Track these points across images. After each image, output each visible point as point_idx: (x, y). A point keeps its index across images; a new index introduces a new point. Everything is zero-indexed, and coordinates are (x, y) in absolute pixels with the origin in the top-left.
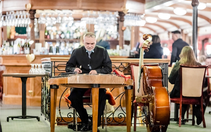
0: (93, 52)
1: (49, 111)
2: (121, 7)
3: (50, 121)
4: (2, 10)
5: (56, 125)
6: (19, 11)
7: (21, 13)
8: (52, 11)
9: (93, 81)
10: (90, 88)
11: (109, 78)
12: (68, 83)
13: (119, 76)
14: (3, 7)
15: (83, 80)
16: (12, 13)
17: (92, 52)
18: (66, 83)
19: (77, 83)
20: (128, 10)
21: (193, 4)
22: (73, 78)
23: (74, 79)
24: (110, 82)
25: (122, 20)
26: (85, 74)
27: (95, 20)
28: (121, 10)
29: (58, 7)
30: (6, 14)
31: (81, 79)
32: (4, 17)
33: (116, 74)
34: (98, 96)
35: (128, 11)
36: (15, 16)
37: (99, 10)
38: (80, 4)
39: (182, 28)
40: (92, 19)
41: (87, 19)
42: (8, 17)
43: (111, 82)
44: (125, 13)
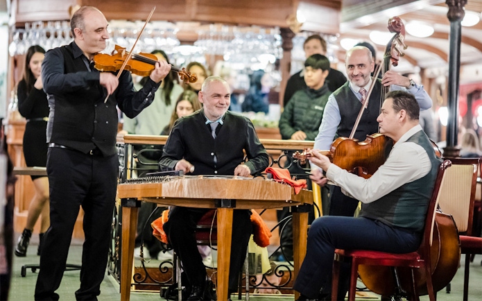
0: (222, 123)
1: (117, 256)
2: (287, 17)
3: (119, 279)
4: (16, 18)
5: (133, 288)
6: (55, 21)
7: (58, 25)
8: (129, 24)
9: (219, 193)
10: (213, 207)
11: (257, 185)
12: (164, 195)
13: (280, 182)
14: (17, 12)
15: (197, 191)
16: (38, 26)
17: (219, 124)
18: (158, 196)
19: (182, 197)
20: (301, 25)
21: (452, 15)
22: (173, 184)
23: (178, 186)
24: (258, 196)
25: (287, 46)
26: (201, 177)
27: (226, 45)
28: (287, 23)
29: (142, 15)
30: (24, 28)
31: (192, 189)
32: (21, 35)
33: (273, 177)
34: (231, 226)
35: (303, 28)
36: (44, 32)
37: (236, 24)
38: (192, 10)
39: (423, 64)
40: (219, 44)
41: (209, 42)
42: (28, 34)
43: (260, 197)
44: (295, 30)
